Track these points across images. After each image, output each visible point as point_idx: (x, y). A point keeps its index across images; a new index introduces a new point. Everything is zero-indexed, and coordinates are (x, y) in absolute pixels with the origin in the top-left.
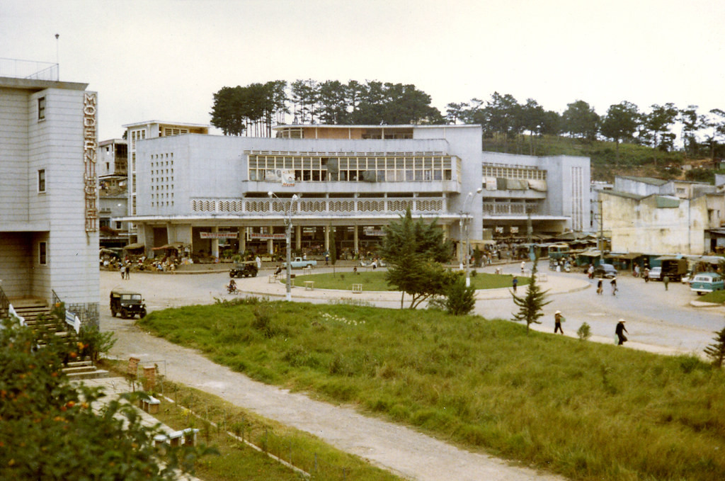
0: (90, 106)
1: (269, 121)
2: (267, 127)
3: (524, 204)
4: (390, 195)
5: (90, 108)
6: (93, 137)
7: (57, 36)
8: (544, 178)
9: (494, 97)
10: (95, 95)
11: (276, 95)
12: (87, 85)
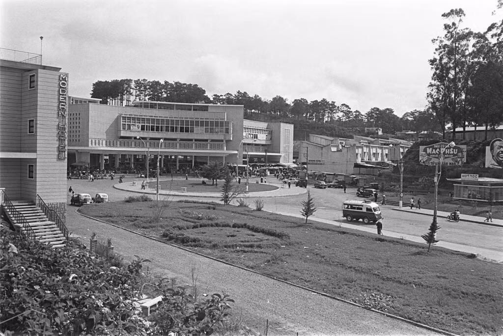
0: (63, 82)
1: (122, 100)
2: (121, 102)
3: (261, 147)
4: (196, 140)
5: (63, 83)
6: (64, 101)
7: (42, 38)
8: (271, 134)
9: (238, 93)
10: (67, 75)
11: (126, 86)
12: (60, 69)
